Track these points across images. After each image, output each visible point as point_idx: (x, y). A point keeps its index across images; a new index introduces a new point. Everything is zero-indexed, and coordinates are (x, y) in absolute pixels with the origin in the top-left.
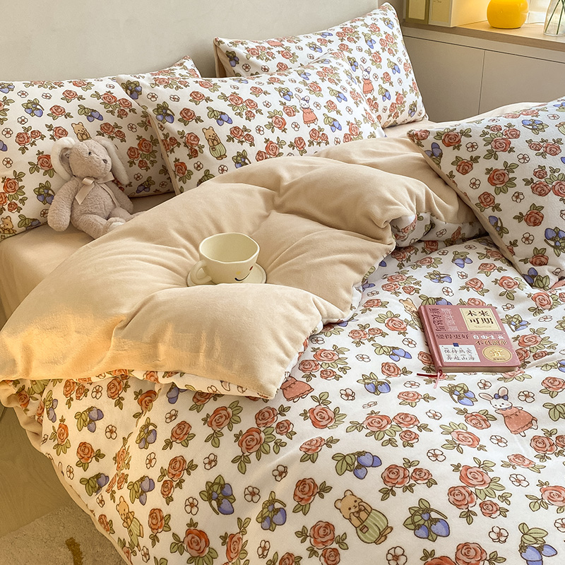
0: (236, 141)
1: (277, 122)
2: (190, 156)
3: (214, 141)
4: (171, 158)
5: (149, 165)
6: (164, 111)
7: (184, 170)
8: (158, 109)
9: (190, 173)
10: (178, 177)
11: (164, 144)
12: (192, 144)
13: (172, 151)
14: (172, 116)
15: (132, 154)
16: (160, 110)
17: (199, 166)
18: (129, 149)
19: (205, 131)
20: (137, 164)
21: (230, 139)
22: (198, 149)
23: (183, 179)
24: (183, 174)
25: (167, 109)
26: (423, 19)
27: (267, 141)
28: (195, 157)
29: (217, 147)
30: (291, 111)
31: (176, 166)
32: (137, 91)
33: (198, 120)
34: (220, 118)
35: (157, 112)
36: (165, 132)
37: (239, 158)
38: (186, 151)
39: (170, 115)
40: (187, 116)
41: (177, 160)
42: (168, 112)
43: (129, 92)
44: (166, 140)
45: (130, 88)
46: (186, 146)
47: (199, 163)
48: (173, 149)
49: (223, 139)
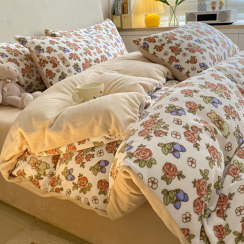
0: (73, 59)
1: (87, 52)
2: (54, 67)
3: (64, 60)
4: (44, 69)
5: (31, 77)
6: (39, 48)
7: (51, 73)
8: (36, 48)
9: (55, 74)
10: (48, 78)
11: (40, 64)
12: (54, 61)
13: (44, 66)
14: (43, 50)
15: (23, 71)
16: (37, 48)
17: (58, 71)
18: (22, 69)
19: (59, 55)
20: (26, 76)
21: (70, 58)
22: (57, 63)
23: (51, 78)
24: (51, 75)
25: (40, 47)
26: (120, 27)
27: (85, 59)
28: (56, 67)
29: (65, 62)
30: (92, 48)
31: (47, 73)
32: (25, 41)
33: (55, 51)
34: (64, 50)
35: (36, 49)
36: (40, 58)
37: (75, 66)
38: (52, 65)
39: (42, 50)
40: (50, 50)
41: (47, 70)
42: (41, 49)
43: (21, 42)
44: (41, 62)
45: (21, 40)
46: (51, 62)
47: (58, 69)
48: (44, 65)
49: (67, 58)
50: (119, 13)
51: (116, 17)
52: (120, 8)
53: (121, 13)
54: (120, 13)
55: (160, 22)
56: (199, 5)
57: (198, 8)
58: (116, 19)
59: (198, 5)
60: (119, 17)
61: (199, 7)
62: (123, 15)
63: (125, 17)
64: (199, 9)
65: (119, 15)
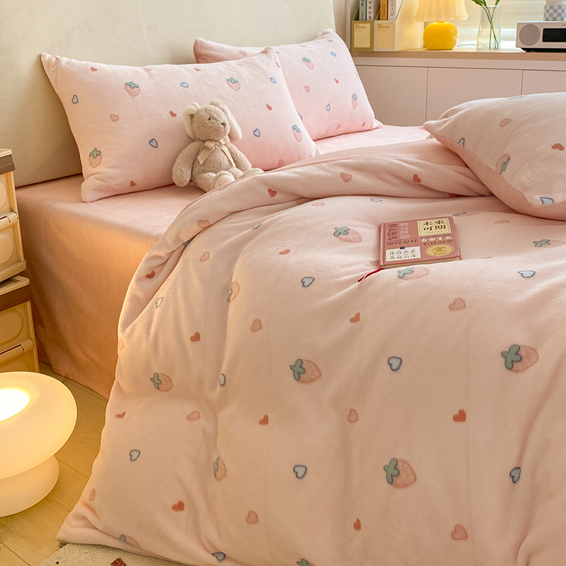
26: (369, 46)
50: (368, 18)
51: (361, 25)
52: (370, 8)
53: (372, 18)
54: (370, 18)
55: (457, 40)
56: (548, 8)
57: (545, 15)
58: (361, 29)
59: (545, 7)
60: (368, 25)
61: (548, 11)
62: (376, 22)
63: (380, 26)
64: (548, 15)
65: (368, 22)
